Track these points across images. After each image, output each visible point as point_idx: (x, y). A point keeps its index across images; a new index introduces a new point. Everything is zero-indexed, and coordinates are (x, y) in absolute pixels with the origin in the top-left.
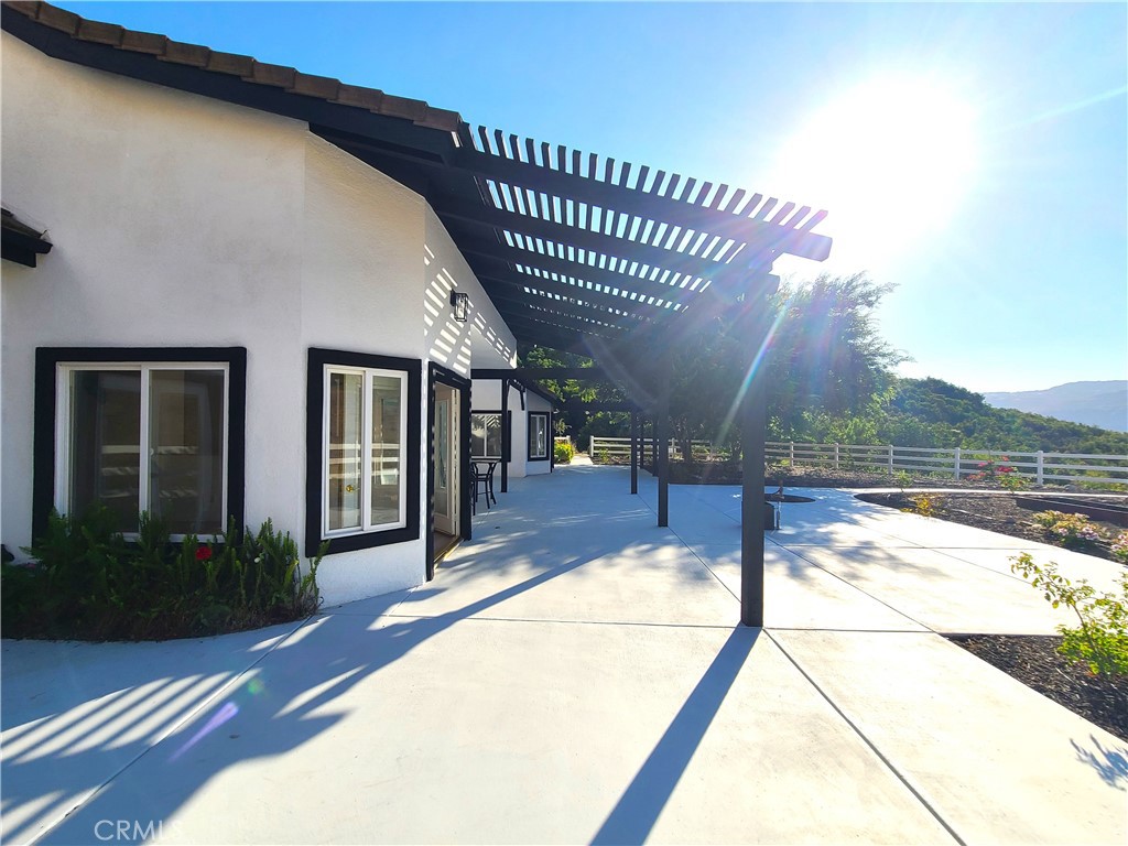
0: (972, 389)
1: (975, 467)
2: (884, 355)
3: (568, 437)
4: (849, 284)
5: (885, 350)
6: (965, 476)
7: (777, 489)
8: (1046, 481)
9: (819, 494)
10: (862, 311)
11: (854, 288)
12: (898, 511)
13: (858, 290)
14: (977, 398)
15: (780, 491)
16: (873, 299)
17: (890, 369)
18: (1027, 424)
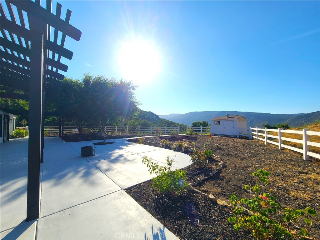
0: (157, 114)
1: (155, 131)
2: (136, 103)
3: (27, 127)
4: (128, 83)
5: (136, 101)
6: (153, 133)
7: (104, 140)
8: (166, 133)
9: (117, 141)
10: (132, 91)
11: (130, 84)
12: (135, 143)
13: (131, 85)
14: (158, 116)
15: (105, 141)
16: (134, 88)
17: (138, 106)
18: (165, 122)
